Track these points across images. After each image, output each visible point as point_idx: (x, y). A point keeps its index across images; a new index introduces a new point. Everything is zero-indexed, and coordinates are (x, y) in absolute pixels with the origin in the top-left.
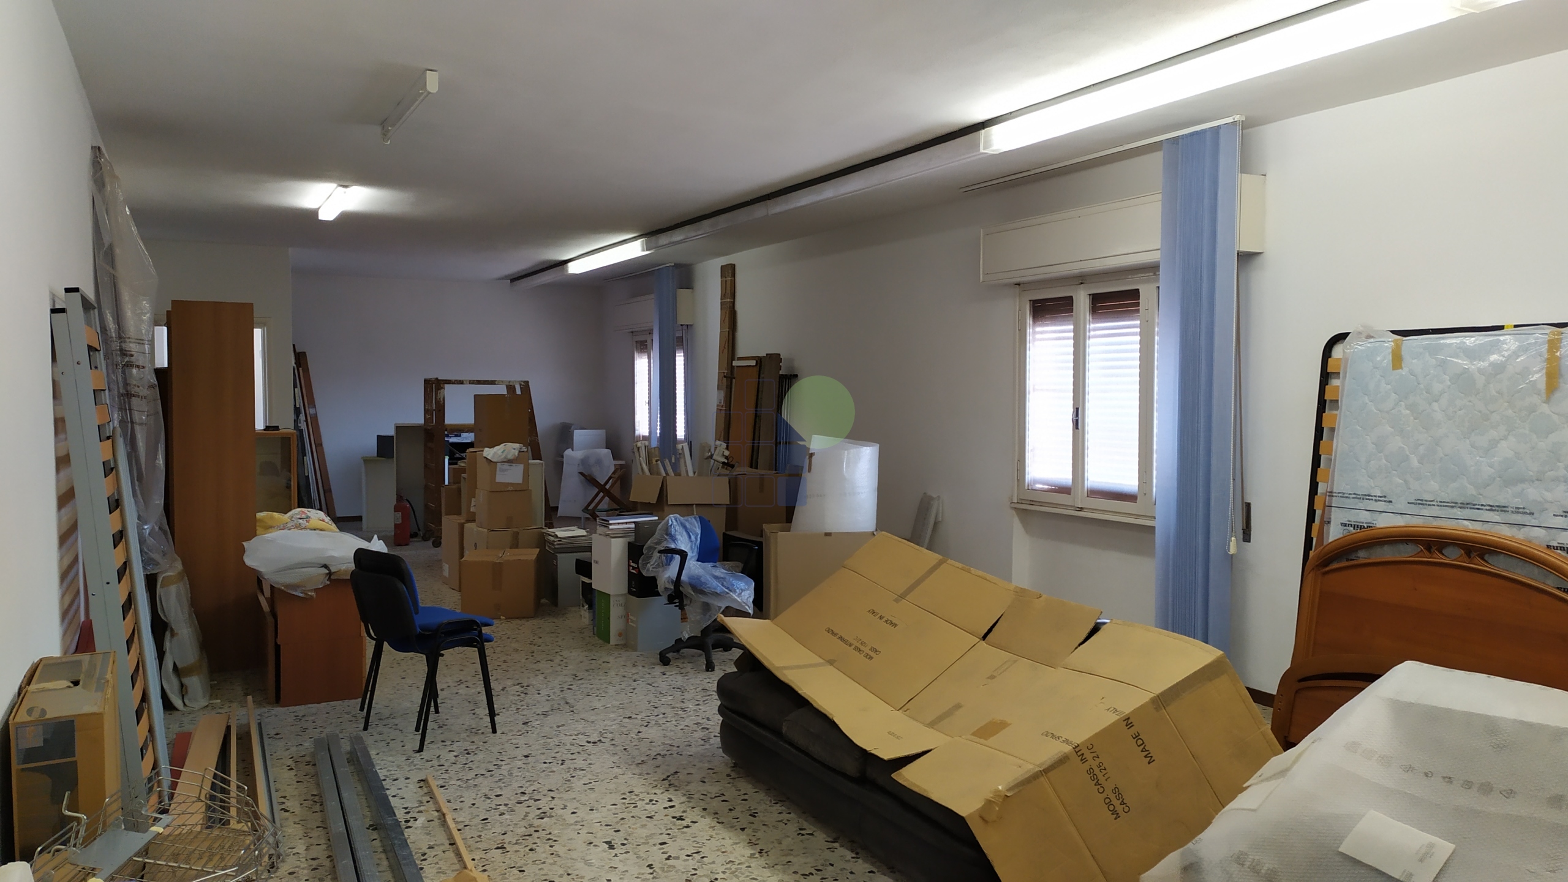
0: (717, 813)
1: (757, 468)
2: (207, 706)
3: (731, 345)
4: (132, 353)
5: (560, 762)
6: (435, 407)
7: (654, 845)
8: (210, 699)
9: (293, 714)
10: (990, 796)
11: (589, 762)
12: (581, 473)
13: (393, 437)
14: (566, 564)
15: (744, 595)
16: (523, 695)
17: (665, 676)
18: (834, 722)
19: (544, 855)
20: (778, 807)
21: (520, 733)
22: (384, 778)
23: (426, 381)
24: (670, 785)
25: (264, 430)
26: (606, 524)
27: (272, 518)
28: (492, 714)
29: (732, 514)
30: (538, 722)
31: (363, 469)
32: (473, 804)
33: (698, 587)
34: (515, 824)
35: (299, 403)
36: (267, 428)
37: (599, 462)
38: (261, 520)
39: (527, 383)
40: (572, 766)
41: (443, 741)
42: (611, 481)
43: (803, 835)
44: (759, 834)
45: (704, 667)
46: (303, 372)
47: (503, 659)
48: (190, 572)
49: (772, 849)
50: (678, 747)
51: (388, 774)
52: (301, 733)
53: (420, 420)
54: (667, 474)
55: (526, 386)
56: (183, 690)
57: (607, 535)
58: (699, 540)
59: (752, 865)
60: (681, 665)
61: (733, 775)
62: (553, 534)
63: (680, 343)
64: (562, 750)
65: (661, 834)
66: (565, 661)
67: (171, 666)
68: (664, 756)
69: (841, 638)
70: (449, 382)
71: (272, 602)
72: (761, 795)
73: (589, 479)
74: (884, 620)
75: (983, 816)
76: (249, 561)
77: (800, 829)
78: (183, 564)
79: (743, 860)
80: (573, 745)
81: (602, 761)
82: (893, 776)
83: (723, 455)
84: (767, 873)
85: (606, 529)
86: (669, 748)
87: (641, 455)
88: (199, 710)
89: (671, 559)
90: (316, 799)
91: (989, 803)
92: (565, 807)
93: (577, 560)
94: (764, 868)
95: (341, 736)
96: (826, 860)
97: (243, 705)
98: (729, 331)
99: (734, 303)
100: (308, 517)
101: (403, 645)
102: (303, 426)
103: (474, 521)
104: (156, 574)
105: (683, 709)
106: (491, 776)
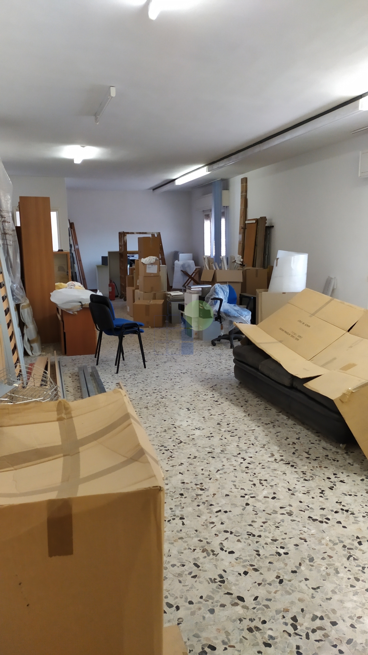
0: (232, 400)
1: (255, 267)
2: (40, 355)
3: (245, 215)
4: (5, 217)
5: (170, 379)
6: (123, 244)
7: (206, 410)
8: (42, 352)
9: (71, 359)
10: (345, 392)
11: (181, 380)
12: (182, 271)
13: (107, 257)
14: (175, 306)
15: (247, 318)
16: (157, 355)
17: (213, 350)
18: (280, 364)
19: (163, 411)
20: (257, 399)
21: (155, 369)
22: (104, 382)
23: (120, 233)
24: (213, 389)
25: (58, 251)
26: (190, 288)
27: (61, 285)
28: (144, 361)
29: (244, 285)
30: (162, 365)
31: (97, 269)
32: (136, 392)
33: (227, 314)
34: (152, 400)
35: (72, 243)
36: (59, 250)
37: (189, 266)
38: (57, 286)
39: (159, 233)
40: (175, 381)
41: (126, 370)
42: (194, 274)
43: (267, 410)
44: (248, 409)
45: (230, 347)
46: (73, 231)
47: (150, 342)
48: (32, 304)
49: (253, 414)
50: (217, 376)
51: (105, 380)
52: (74, 365)
53: (117, 250)
54: (216, 269)
55: (159, 234)
56: (32, 349)
57: (190, 293)
58: (228, 295)
59: (245, 419)
60: (220, 346)
61: (239, 387)
62: (169, 294)
63: (223, 214)
64: (171, 375)
65: (209, 406)
66: (174, 343)
67: (27, 339)
68: (211, 379)
69: (286, 332)
70: (128, 233)
71: (62, 317)
72: (250, 395)
73: (185, 273)
74: (304, 324)
75: (341, 400)
76: (52, 299)
77: (266, 408)
78: (30, 301)
79: (241, 417)
80: (175, 373)
81: (187, 380)
82: (304, 385)
83: (240, 261)
84: (251, 422)
85: (190, 290)
86: (214, 376)
87: (206, 261)
88: (37, 356)
89: (217, 302)
90: (79, 388)
91: (344, 395)
92: (171, 395)
93: (179, 304)
94: (250, 420)
95: (88, 367)
96: (275, 419)
97: (53, 354)
98: (244, 208)
99: (246, 195)
100: (74, 285)
101: (109, 333)
102: (73, 252)
103: (138, 289)
104: (20, 304)
105: (220, 362)
106: (144, 383)
